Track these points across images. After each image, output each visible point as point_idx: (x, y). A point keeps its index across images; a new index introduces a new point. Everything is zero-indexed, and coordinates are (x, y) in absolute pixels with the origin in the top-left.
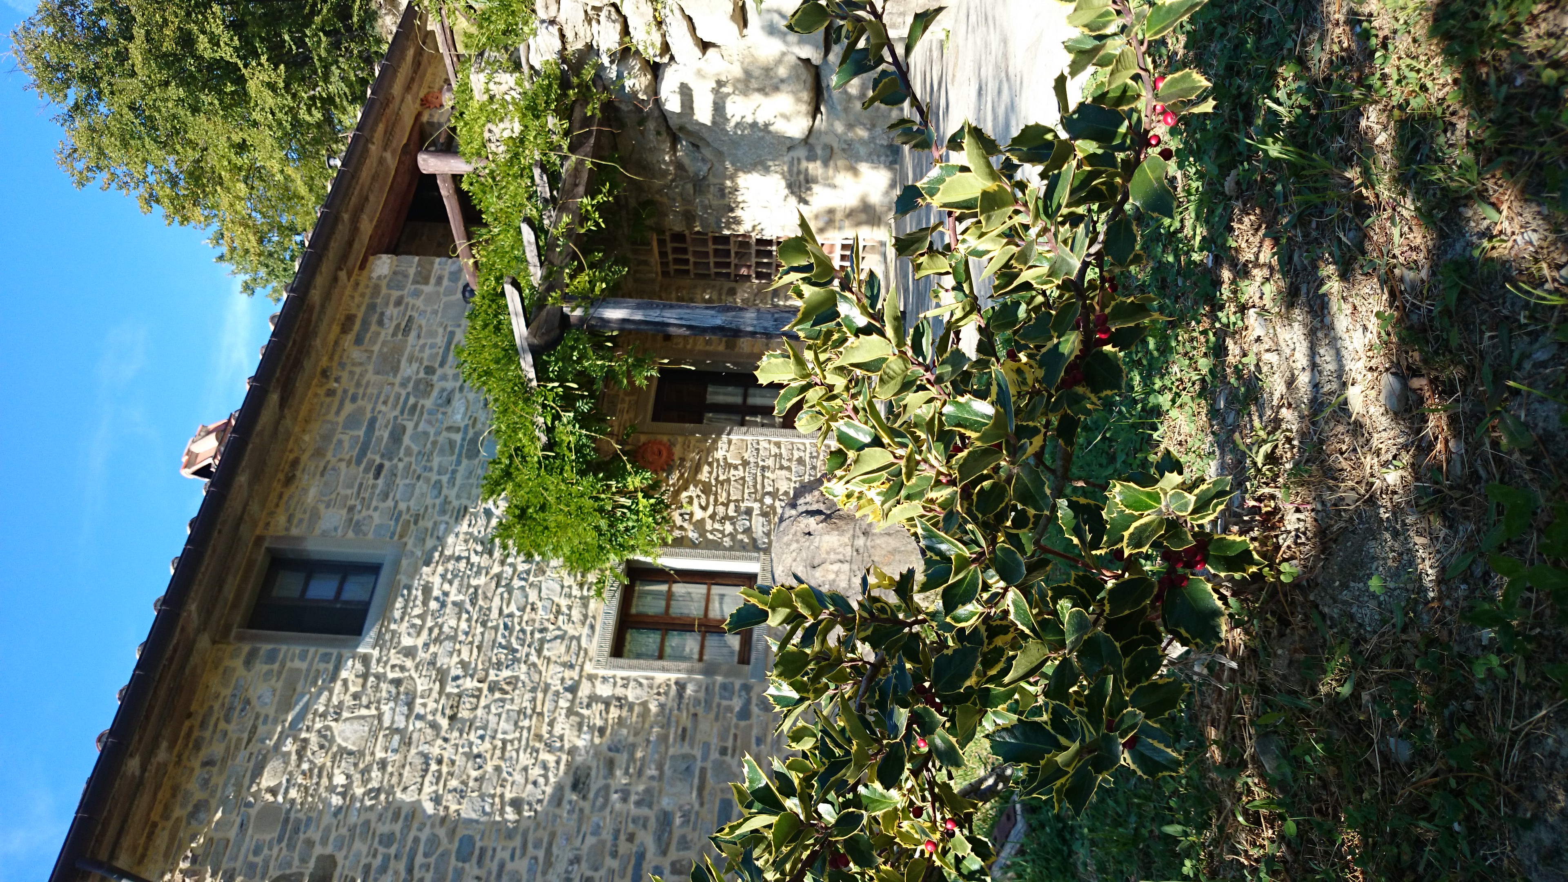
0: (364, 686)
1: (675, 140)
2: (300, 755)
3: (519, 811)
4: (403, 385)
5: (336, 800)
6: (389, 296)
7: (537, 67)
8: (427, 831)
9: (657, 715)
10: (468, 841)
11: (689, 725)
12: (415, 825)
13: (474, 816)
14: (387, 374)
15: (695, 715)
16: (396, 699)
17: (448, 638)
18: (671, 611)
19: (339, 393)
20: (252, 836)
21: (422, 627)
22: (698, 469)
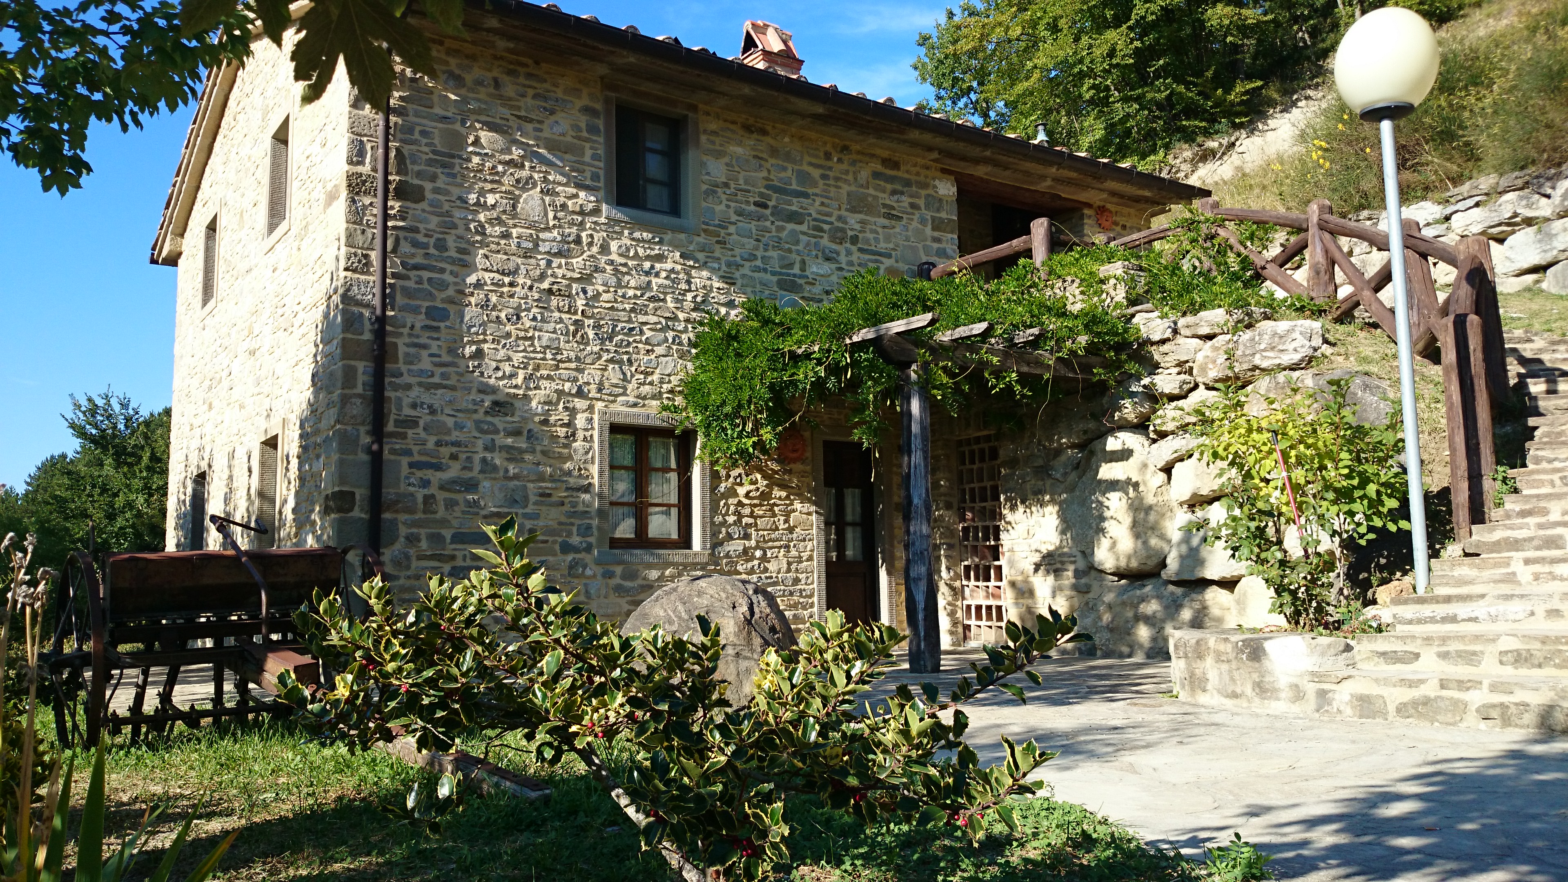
0: (574, 212)
1: (1081, 447)
2: (510, 163)
3: (473, 357)
4: (840, 218)
5: (472, 198)
6: (919, 197)
7: (1134, 320)
8: (450, 279)
9: (561, 470)
10: (443, 315)
11: (554, 499)
12: (455, 268)
13: (467, 318)
14: (849, 203)
15: (563, 504)
16: (564, 241)
17: (619, 280)
18: (654, 474)
19: (829, 164)
20: (436, 128)
21: (627, 257)
22: (783, 486)
